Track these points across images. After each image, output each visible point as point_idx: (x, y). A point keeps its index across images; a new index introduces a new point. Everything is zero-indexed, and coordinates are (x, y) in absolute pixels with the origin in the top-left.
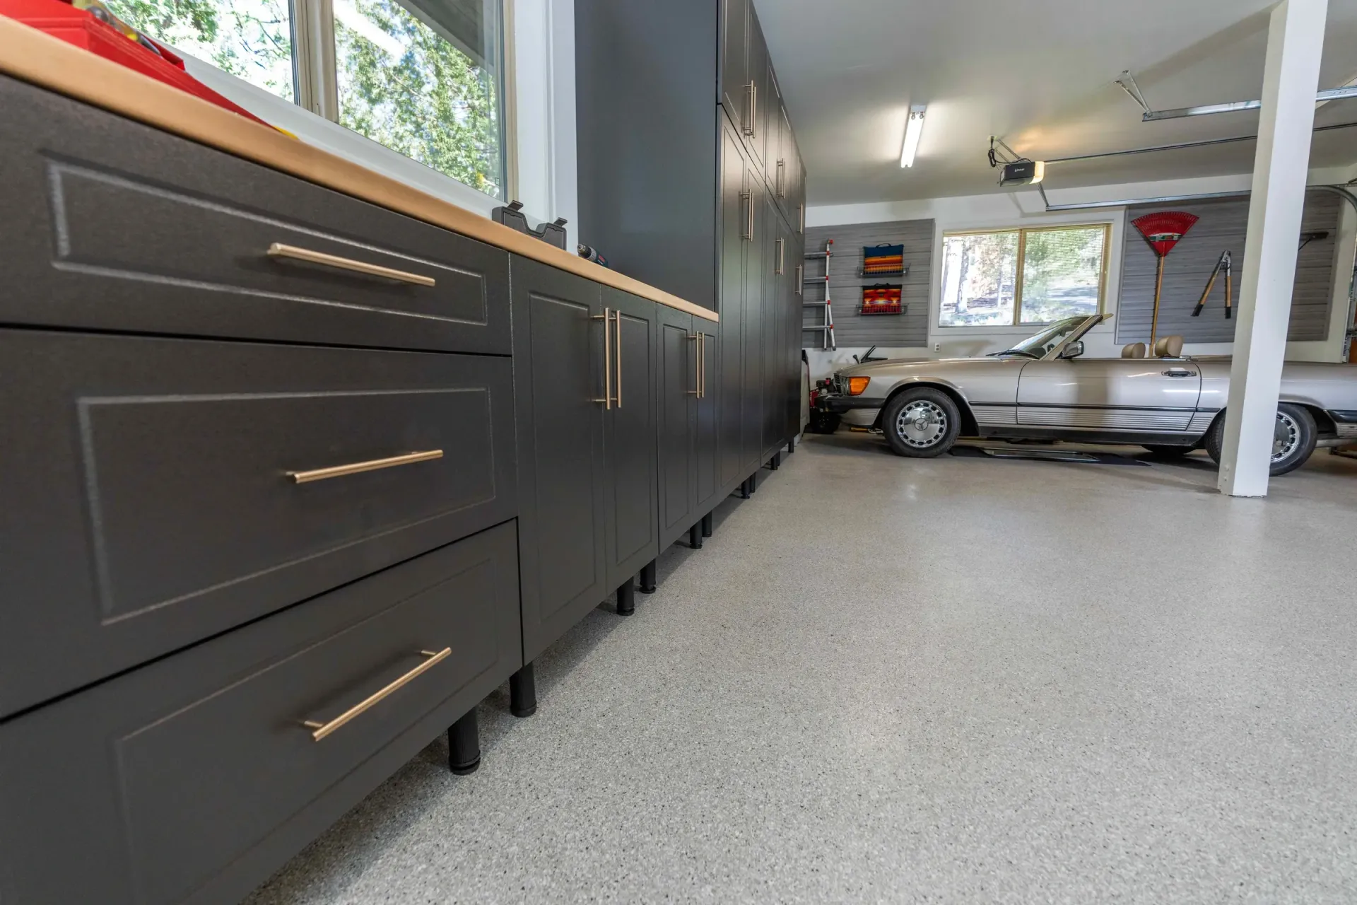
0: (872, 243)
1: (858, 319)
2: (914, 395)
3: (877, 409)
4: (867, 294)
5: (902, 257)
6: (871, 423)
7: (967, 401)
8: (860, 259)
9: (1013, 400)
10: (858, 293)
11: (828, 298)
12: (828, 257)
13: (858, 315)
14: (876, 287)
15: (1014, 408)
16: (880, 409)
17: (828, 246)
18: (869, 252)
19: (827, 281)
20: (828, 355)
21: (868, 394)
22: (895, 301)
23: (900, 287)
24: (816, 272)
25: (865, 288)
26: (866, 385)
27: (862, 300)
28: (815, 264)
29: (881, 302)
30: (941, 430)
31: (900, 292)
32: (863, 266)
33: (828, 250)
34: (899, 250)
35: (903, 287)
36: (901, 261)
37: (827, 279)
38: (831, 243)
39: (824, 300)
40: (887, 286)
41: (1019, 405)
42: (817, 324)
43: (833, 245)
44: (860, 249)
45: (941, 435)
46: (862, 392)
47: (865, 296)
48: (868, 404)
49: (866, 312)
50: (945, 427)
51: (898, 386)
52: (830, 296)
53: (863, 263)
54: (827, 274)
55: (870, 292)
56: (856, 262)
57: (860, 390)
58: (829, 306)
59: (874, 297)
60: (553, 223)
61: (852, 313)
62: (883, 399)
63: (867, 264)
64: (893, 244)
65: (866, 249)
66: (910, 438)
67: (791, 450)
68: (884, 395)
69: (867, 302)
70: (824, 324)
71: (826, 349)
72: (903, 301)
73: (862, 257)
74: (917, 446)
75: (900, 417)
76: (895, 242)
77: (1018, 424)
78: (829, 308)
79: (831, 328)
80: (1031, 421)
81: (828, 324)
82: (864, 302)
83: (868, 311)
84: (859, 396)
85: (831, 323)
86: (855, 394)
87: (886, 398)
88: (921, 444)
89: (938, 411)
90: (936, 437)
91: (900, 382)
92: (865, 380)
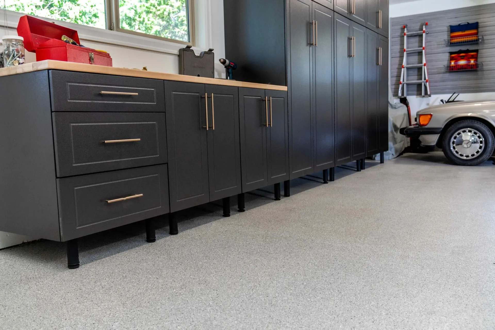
0: (455, 23)
1: (447, 75)
2: (461, 125)
4: (453, 57)
5: (478, 30)
6: (434, 144)
8: (448, 33)
10: (446, 57)
11: (424, 62)
12: (424, 34)
13: (446, 72)
14: (460, 52)
16: (439, 135)
17: (424, 27)
18: (453, 29)
19: (424, 51)
20: (425, 100)
21: (432, 125)
22: (472, 62)
23: (477, 51)
24: (417, 44)
25: (451, 53)
26: (430, 119)
27: (449, 61)
28: (417, 39)
29: (462, 62)
30: (480, 147)
31: (477, 55)
32: (450, 39)
33: (424, 29)
34: (475, 26)
35: (479, 51)
36: (477, 34)
37: (424, 49)
38: (426, 24)
39: (422, 63)
40: (467, 51)
42: (418, 80)
43: (428, 26)
44: (447, 27)
45: (481, 151)
46: (427, 125)
47: (452, 59)
48: (431, 131)
49: (451, 70)
50: (483, 145)
51: (450, 119)
52: (426, 60)
53: (450, 37)
54: (424, 46)
55: (454, 56)
56: (445, 36)
57: (426, 123)
58: (425, 67)
59: (456, 60)
60: (207, 51)
61: (443, 70)
62: (441, 128)
63: (452, 37)
64: (471, 22)
65: (451, 27)
66: (460, 153)
67: (382, 161)
68: (441, 125)
69: (453, 63)
70: (421, 79)
71: (424, 96)
72: (479, 60)
73: (449, 32)
74: (465, 158)
75: (452, 139)
76: (472, 20)
78: (425, 69)
79: (427, 82)
81: (425, 79)
82: (450, 63)
83: (452, 69)
84: (426, 127)
85: (427, 78)
86: (423, 125)
87: (443, 127)
88: (467, 156)
89: (478, 135)
90: (478, 152)
91: (452, 117)
92: (429, 116)
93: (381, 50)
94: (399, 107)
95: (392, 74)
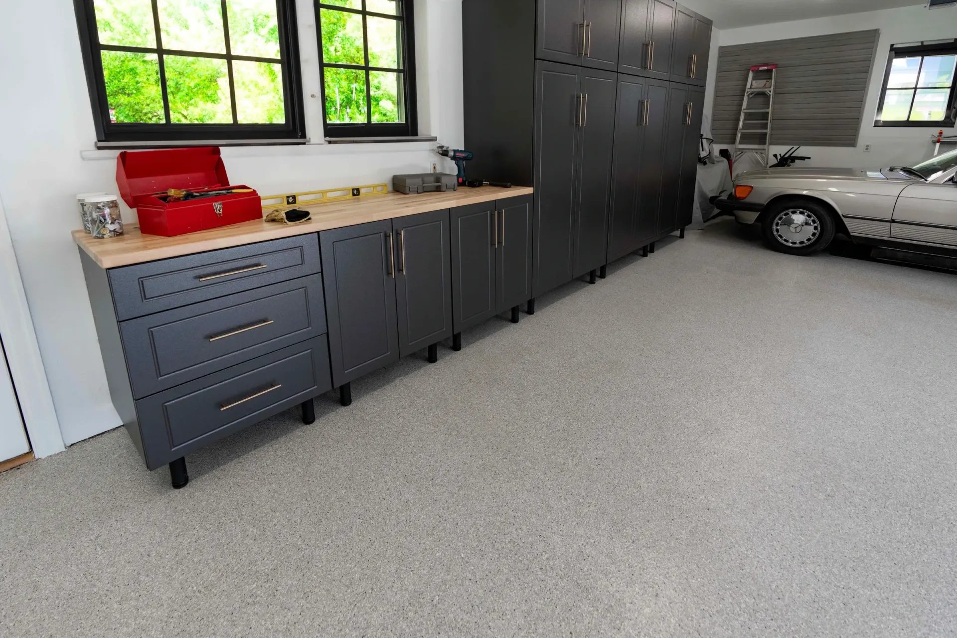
3: (755, 213)
7: (840, 213)
9: (889, 217)
15: (889, 224)
16: (759, 213)
21: (752, 199)
26: (750, 192)
30: (814, 234)
41: (893, 221)
45: (813, 239)
46: (745, 198)
48: (751, 207)
50: (818, 224)
51: (776, 196)
57: (744, 196)
62: (763, 205)
66: (784, 238)
67: (682, 236)
68: (764, 201)
74: (790, 244)
75: (776, 220)
77: (891, 237)
80: (904, 236)
84: (743, 201)
86: (740, 198)
87: (765, 204)
88: (794, 243)
89: (812, 218)
90: (809, 240)
91: (779, 193)
92: (749, 189)
93: (690, 105)
94: (718, 162)
95: (715, 117)
